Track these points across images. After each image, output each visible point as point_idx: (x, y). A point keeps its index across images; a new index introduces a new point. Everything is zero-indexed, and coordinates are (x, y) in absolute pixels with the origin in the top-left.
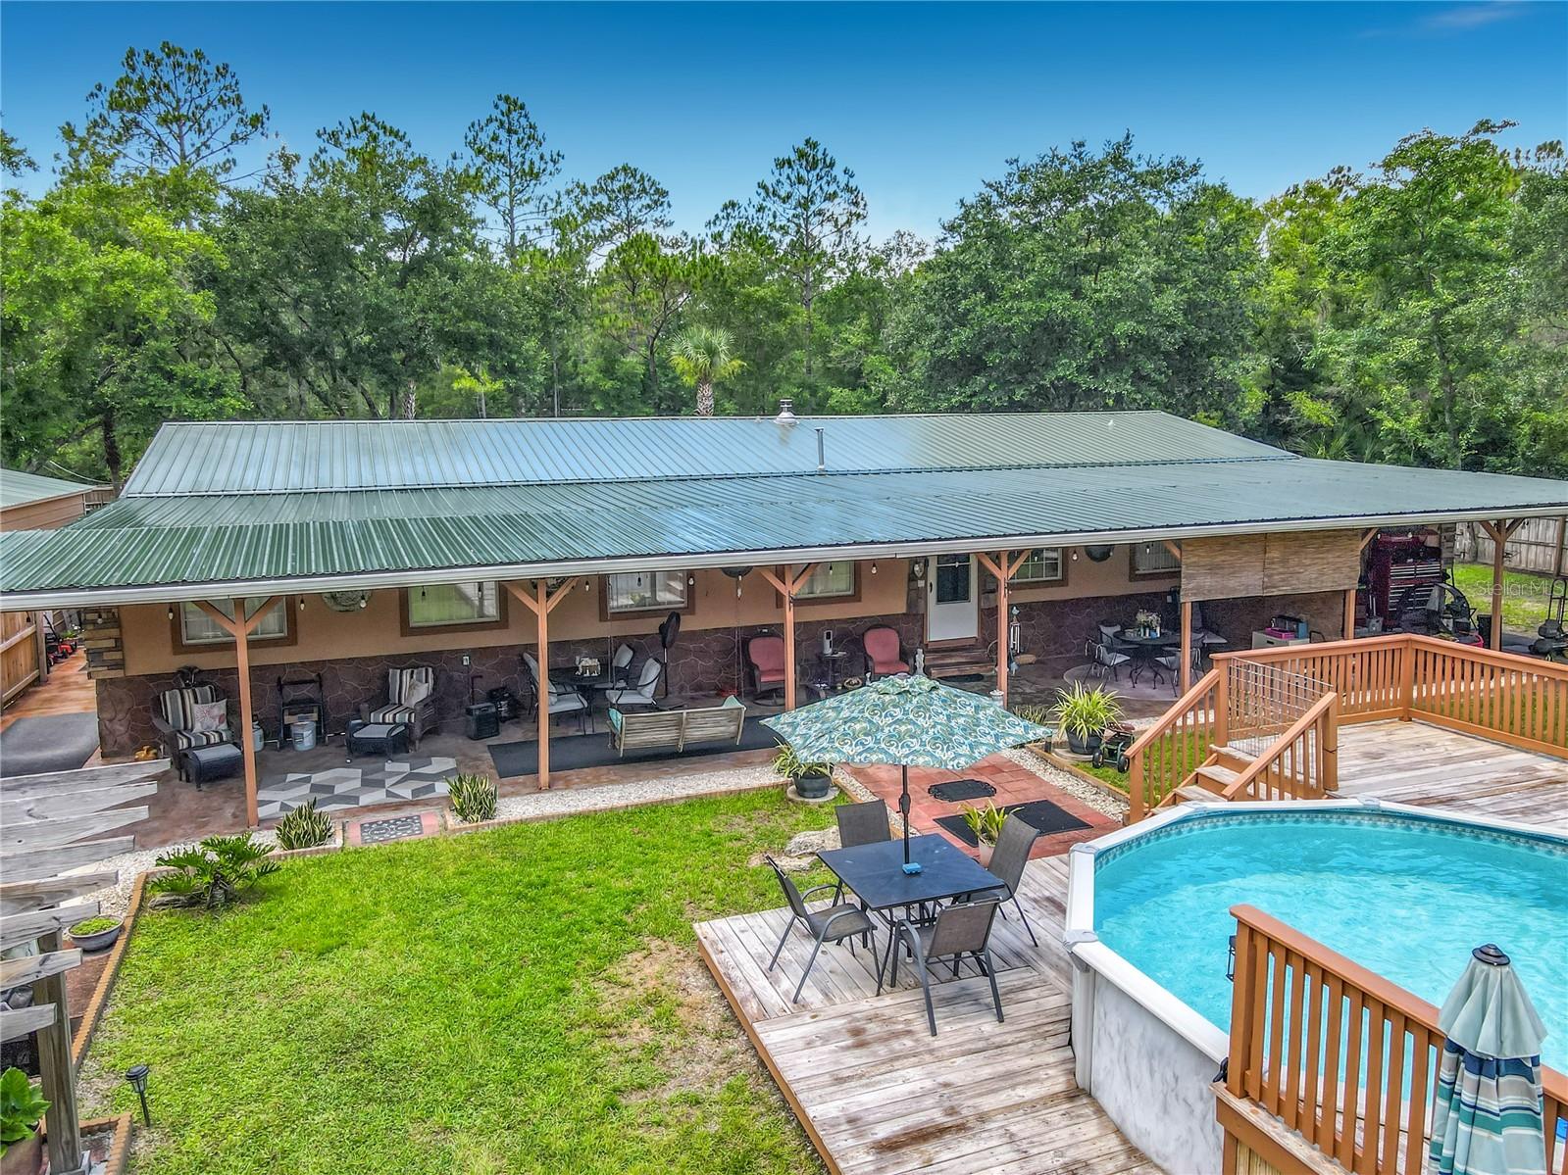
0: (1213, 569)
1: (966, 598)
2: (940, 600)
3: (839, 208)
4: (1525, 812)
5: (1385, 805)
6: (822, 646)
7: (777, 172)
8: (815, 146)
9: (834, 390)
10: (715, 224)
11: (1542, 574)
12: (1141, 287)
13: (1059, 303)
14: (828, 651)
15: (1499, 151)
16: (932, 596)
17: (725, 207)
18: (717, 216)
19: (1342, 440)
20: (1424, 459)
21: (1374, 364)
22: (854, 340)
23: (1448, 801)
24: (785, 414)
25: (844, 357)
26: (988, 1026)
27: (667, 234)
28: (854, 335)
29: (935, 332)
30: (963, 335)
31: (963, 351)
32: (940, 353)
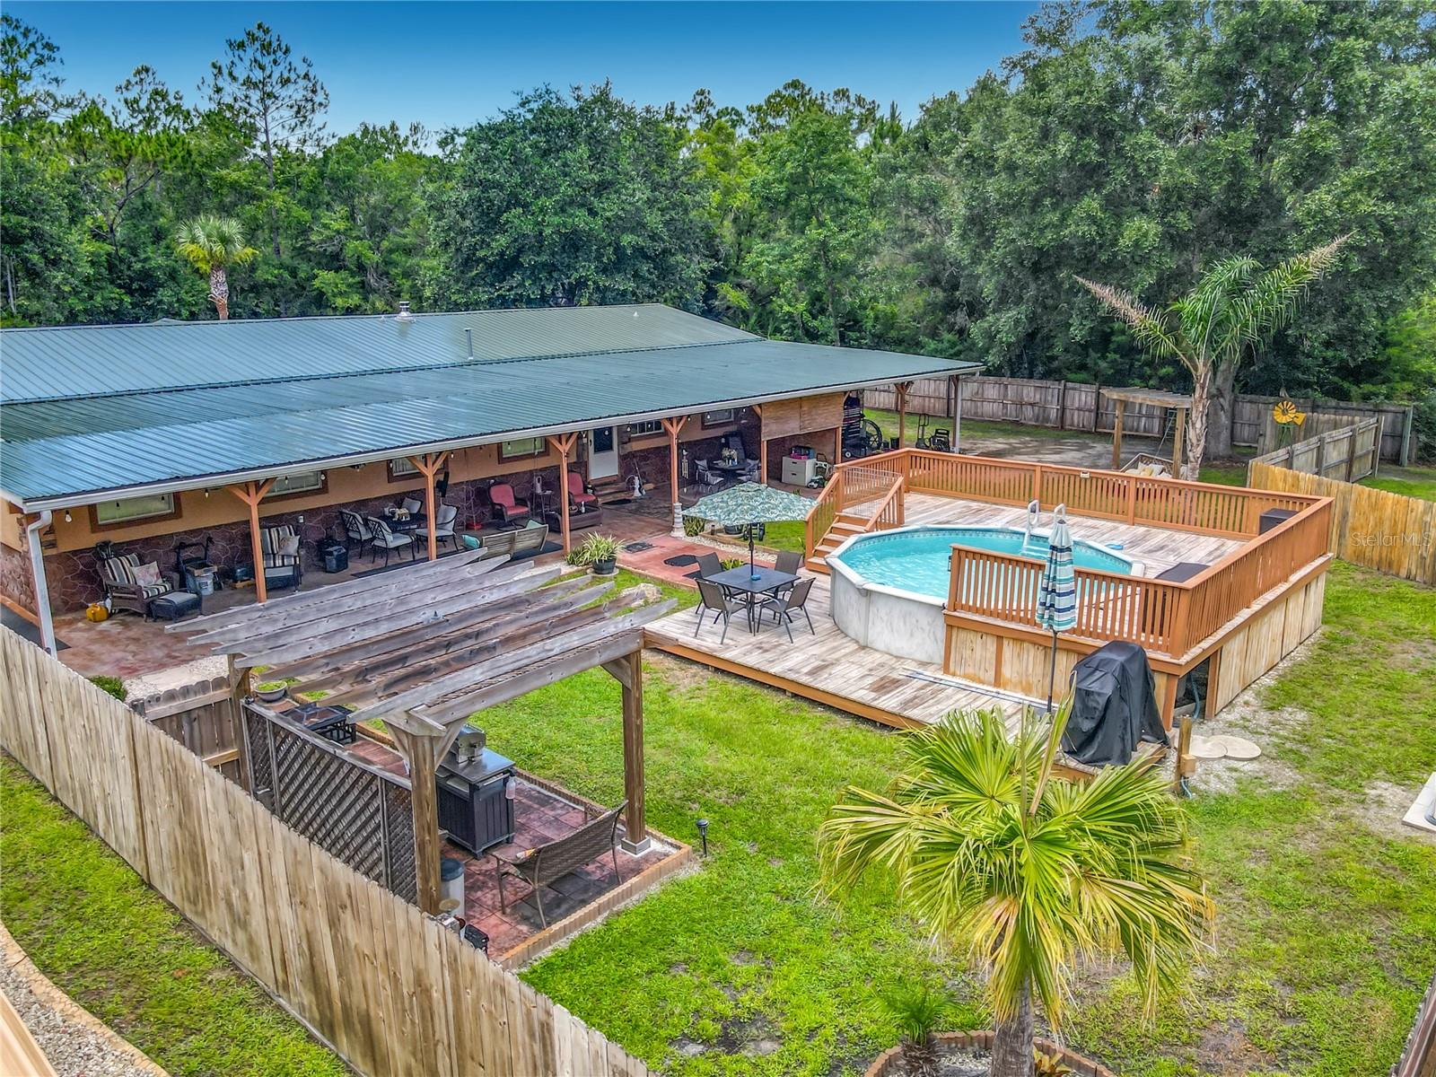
0: (777, 419)
1: (611, 448)
2: (597, 450)
3: (296, 92)
4: (976, 522)
5: (930, 526)
6: (533, 486)
7: (230, 53)
8: (266, 32)
9: (320, 273)
10: (127, 89)
11: (888, 410)
12: (638, 209)
13: (580, 219)
14: (539, 491)
15: (807, 88)
16: (591, 448)
17: (138, 72)
18: (129, 82)
19: (753, 320)
20: (813, 336)
21: (783, 269)
22: (335, 226)
23: (948, 522)
24: (404, 314)
25: (324, 241)
26: (811, 637)
27: (62, 93)
28: (334, 220)
29: (473, 236)
30: (501, 241)
31: (502, 254)
32: (481, 254)
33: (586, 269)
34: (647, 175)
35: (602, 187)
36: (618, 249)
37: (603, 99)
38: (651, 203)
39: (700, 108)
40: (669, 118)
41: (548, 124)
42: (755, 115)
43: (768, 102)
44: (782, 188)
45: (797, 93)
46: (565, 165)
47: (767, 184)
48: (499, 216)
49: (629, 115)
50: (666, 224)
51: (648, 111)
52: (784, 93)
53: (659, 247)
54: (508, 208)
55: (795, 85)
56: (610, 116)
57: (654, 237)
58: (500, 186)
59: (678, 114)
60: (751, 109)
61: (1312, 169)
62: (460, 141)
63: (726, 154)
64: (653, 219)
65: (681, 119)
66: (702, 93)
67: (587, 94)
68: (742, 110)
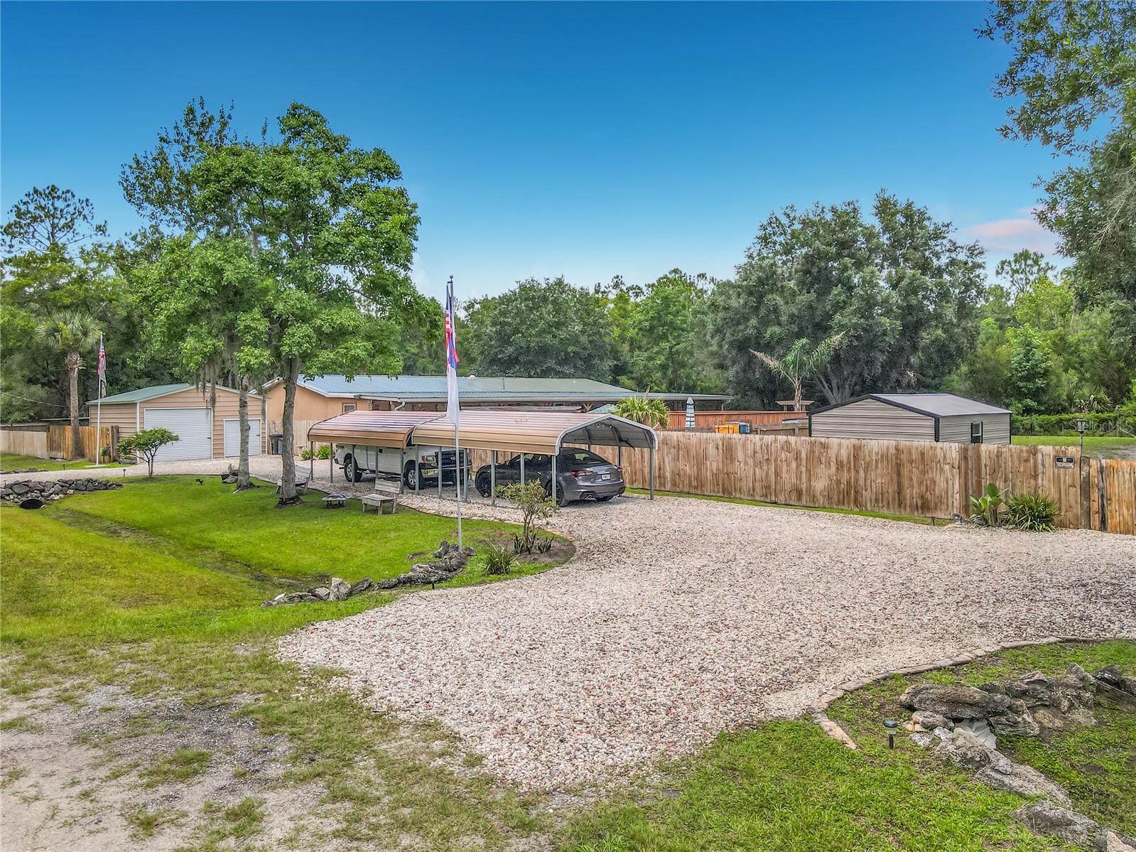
12: (576, 335)
29: (496, 348)
30: (511, 349)
31: (509, 356)
32: (500, 356)
33: (551, 363)
34: (581, 319)
35: (559, 325)
36: (567, 354)
37: (559, 282)
38: (583, 332)
39: (616, 286)
40: (597, 292)
41: (533, 296)
42: (650, 289)
43: (659, 281)
44: (647, 324)
45: (677, 275)
46: (541, 314)
47: (640, 322)
48: (508, 339)
49: (574, 290)
50: (590, 342)
51: (582, 289)
52: (669, 276)
53: (586, 353)
54: (514, 334)
55: (676, 271)
56: (563, 292)
57: (585, 349)
58: (509, 324)
59: (602, 290)
60: (649, 286)
61: (839, 307)
62: (477, 306)
63: (625, 310)
64: (584, 339)
65: (604, 292)
66: (618, 277)
67: (551, 281)
68: (642, 285)
